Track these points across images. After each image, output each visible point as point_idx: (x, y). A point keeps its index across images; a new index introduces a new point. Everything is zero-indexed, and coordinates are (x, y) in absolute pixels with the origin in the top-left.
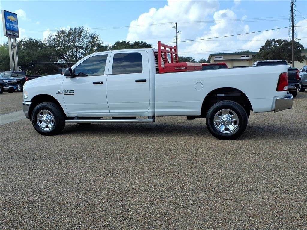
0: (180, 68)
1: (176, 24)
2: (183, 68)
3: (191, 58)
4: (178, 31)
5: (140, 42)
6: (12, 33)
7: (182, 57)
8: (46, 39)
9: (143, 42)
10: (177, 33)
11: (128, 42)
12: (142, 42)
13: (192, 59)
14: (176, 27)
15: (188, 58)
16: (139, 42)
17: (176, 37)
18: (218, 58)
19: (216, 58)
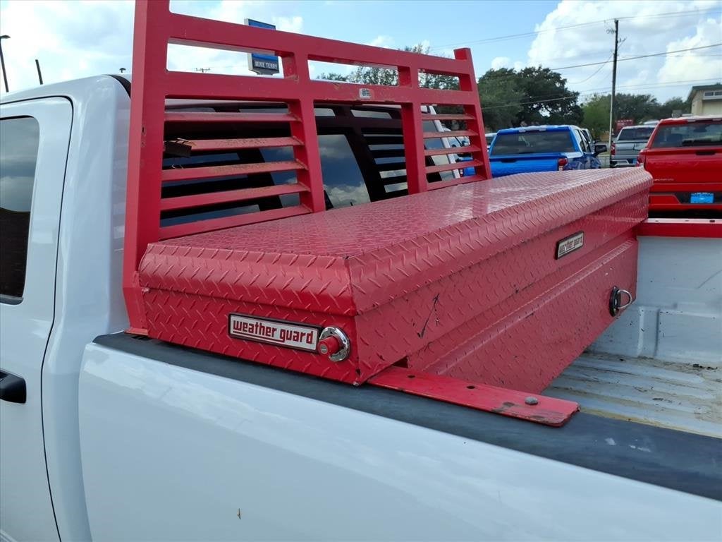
0: (277, 331)
1: (617, 23)
2: (305, 339)
3: (649, 96)
4: (619, 39)
5: (537, 68)
6: (265, 65)
7: (629, 95)
8: (355, 73)
9: (543, 68)
10: (617, 42)
11: (511, 70)
12: (540, 68)
13: (651, 99)
14: (615, 29)
15: (642, 96)
16: (534, 69)
17: (614, 52)
18: (712, 94)
19: (707, 95)
